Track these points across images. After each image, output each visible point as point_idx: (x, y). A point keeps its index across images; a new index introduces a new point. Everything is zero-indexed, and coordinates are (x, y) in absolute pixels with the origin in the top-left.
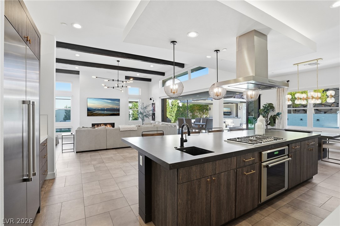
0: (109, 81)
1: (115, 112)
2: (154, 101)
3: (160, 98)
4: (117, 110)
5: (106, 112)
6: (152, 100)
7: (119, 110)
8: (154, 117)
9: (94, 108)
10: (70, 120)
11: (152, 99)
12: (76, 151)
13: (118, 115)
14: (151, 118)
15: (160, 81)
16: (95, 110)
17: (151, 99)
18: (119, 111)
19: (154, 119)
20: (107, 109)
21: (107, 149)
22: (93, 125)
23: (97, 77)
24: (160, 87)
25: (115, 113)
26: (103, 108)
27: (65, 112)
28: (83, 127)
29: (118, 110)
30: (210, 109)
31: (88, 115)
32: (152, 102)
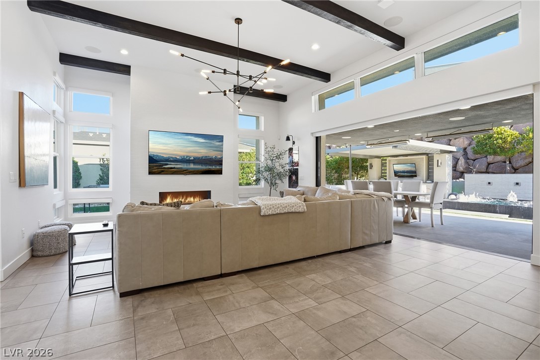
0: (213, 72)
1: (212, 166)
2: (294, 143)
3: (312, 134)
4: (216, 161)
5: (192, 166)
6: (291, 142)
7: (222, 161)
8: (294, 178)
9: (165, 156)
10: (108, 184)
11: (291, 138)
12: (119, 290)
13: (220, 172)
14: (286, 180)
15: (313, 97)
16: (168, 160)
17: (288, 139)
18: (222, 164)
19: (293, 183)
20: (195, 159)
21: (221, 276)
22: (163, 196)
23: (183, 55)
24: (313, 111)
25: (213, 168)
26: (187, 157)
27: (101, 169)
28: (143, 203)
29: (220, 162)
30: (372, 166)
31: (150, 173)
32: (289, 144)
